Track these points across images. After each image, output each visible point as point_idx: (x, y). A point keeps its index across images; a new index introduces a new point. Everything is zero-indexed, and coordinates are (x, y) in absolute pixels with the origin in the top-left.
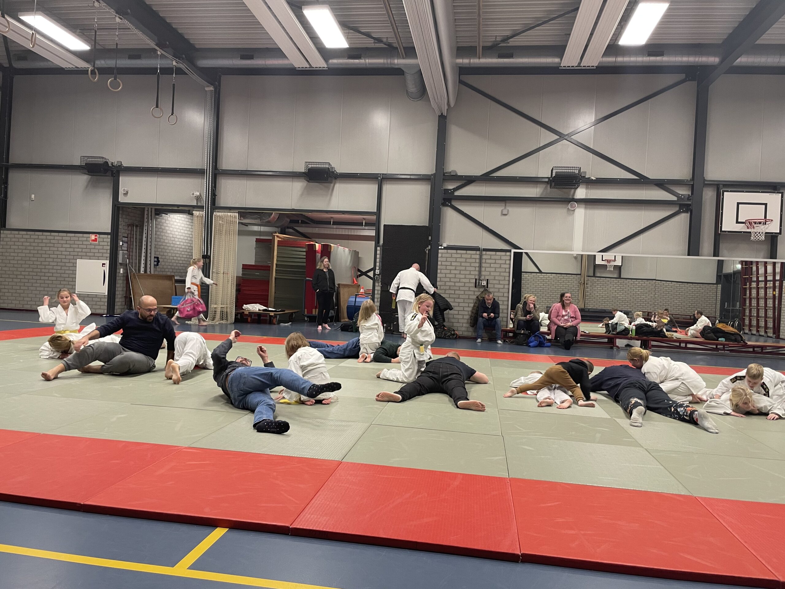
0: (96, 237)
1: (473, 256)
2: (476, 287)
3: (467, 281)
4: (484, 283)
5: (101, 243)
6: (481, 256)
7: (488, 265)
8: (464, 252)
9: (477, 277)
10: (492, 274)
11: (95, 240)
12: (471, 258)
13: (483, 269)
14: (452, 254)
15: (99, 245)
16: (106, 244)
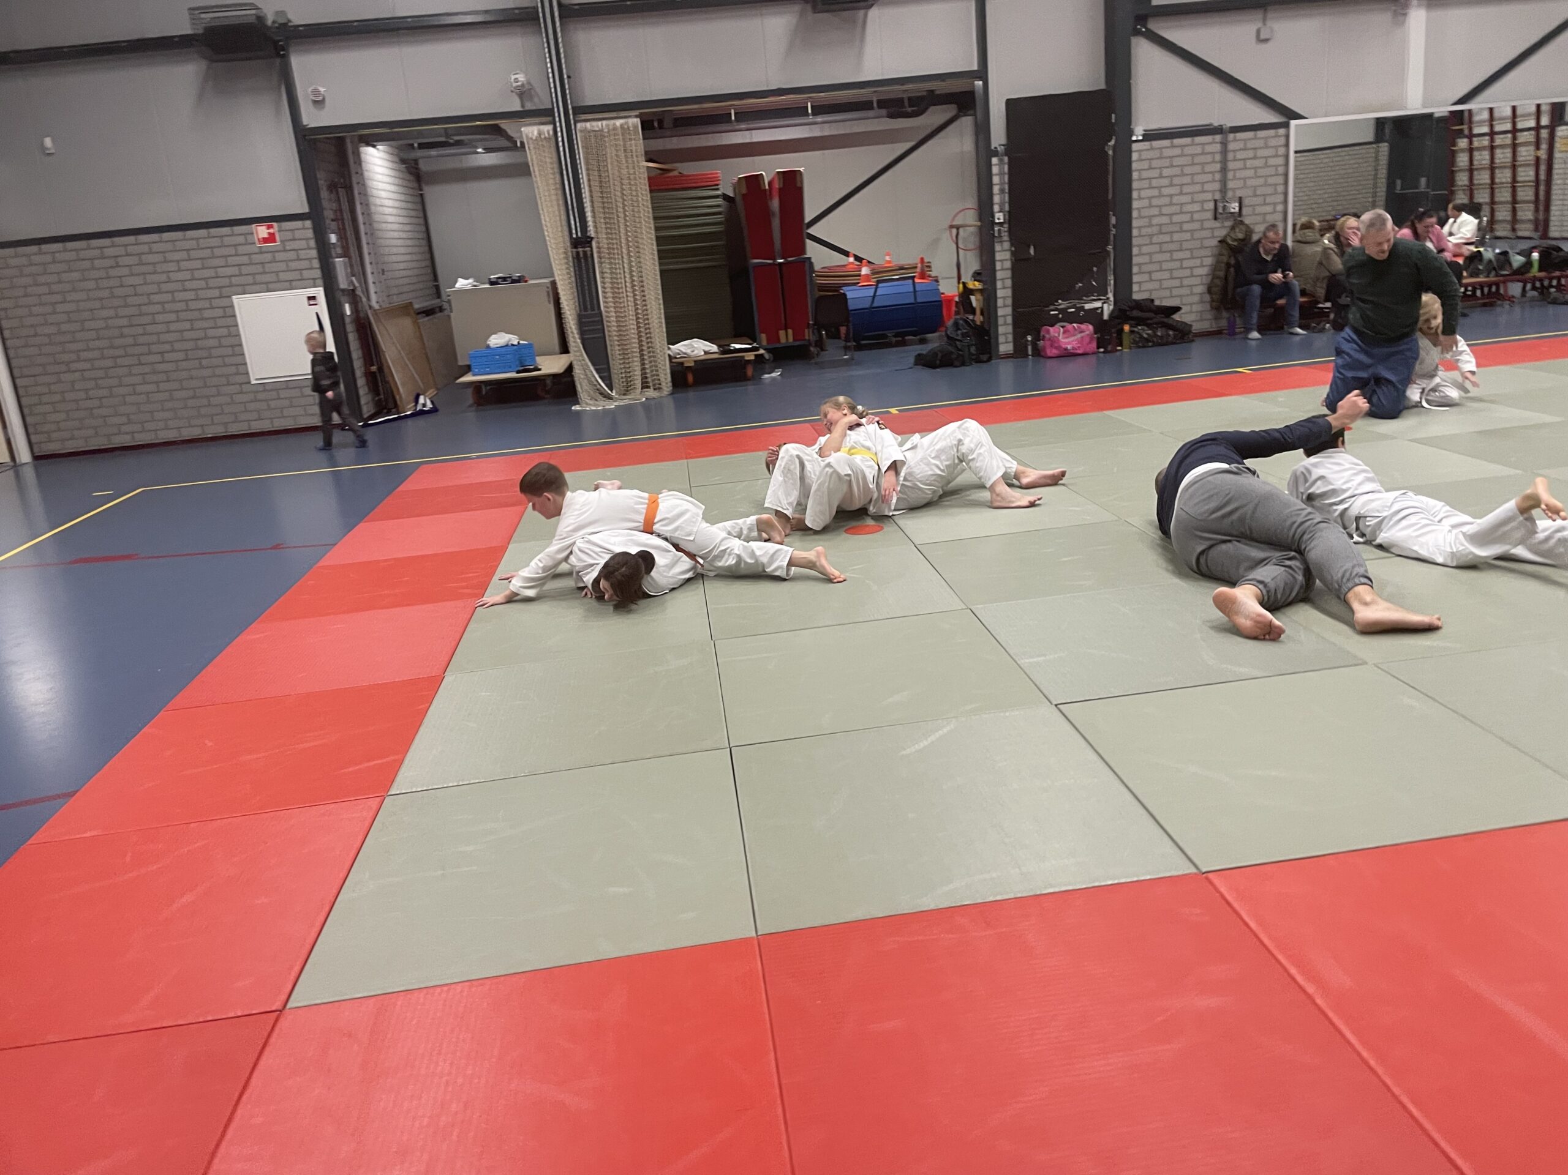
0: (271, 231)
1: (1208, 149)
2: (1216, 218)
3: (1196, 207)
4: (1234, 207)
5: (290, 245)
6: (1224, 144)
7: (1239, 165)
8: (1187, 140)
9: (1218, 196)
10: (1249, 182)
11: (271, 238)
12: (1203, 153)
13: (1230, 175)
14: (1161, 148)
15: (285, 251)
16: (303, 244)
